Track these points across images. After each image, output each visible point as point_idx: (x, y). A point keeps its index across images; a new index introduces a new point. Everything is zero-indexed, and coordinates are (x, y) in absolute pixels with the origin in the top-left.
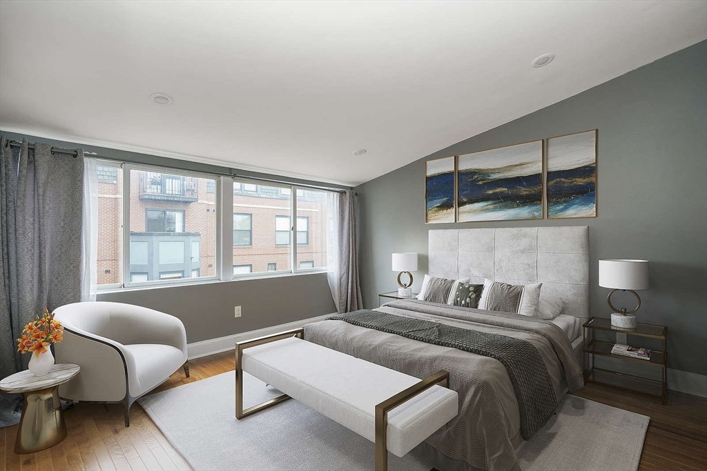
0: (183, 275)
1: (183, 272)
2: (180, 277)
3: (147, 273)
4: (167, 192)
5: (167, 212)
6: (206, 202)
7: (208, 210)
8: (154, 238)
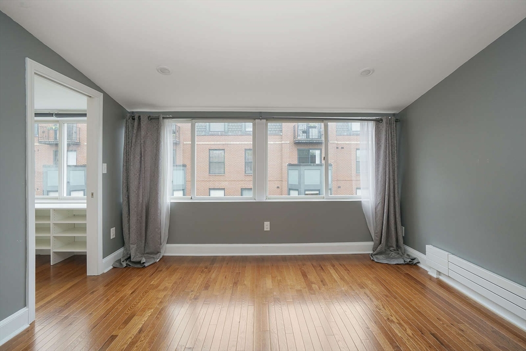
0: (319, 192)
1: (319, 190)
2: (317, 194)
3: (297, 190)
4: (311, 137)
5: (311, 151)
6: (336, 142)
7: (337, 148)
8: (302, 168)
